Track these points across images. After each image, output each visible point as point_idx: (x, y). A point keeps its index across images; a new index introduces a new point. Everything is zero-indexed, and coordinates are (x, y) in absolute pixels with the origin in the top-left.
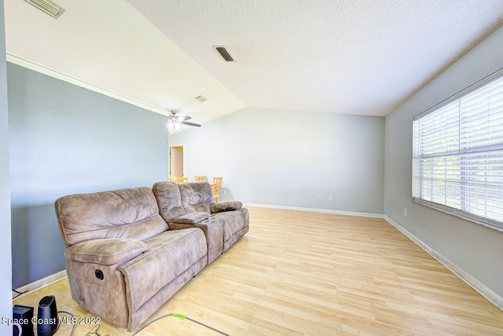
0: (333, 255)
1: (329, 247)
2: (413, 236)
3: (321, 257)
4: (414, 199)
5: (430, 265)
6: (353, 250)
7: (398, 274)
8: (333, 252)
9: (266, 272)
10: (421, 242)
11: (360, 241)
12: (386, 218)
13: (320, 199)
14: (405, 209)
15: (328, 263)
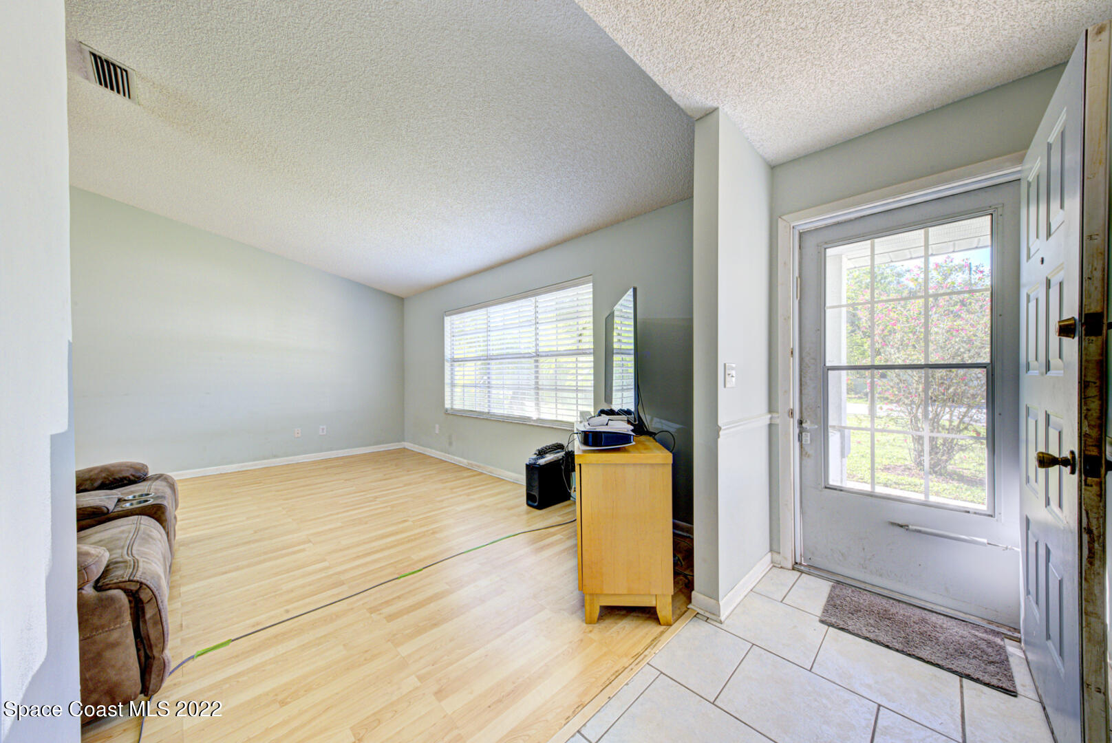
0: (378, 499)
1: (366, 495)
2: (447, 455)
3: (366, 507)
4: (447, 410)
5: (469, 474)
6: (395, 488)
7: (452, 489)
8: (376, 497)
9: (303, 550)
10: (456, 458)
11: (397, 477)
12: (407, 445)
13: (299, 435)
14: (437, 426)
15: (381, 508)
